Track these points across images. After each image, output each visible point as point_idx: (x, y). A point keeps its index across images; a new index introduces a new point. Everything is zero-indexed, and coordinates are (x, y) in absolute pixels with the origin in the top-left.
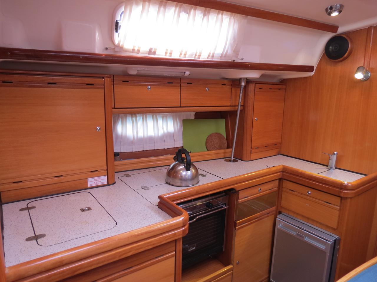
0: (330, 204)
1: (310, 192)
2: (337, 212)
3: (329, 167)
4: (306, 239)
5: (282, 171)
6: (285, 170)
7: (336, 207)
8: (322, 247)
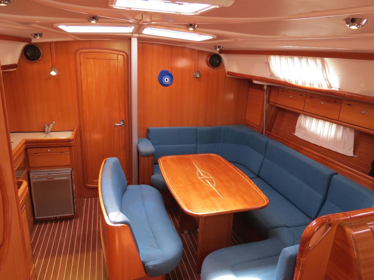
0: (63, 152)
1: (49, 150)
2: (69, 155)
3: (46, 132)
4: (56, 179)
5: (26, 143)
6: (27, 142)
7: (68, 153)
8: (66, 178)
